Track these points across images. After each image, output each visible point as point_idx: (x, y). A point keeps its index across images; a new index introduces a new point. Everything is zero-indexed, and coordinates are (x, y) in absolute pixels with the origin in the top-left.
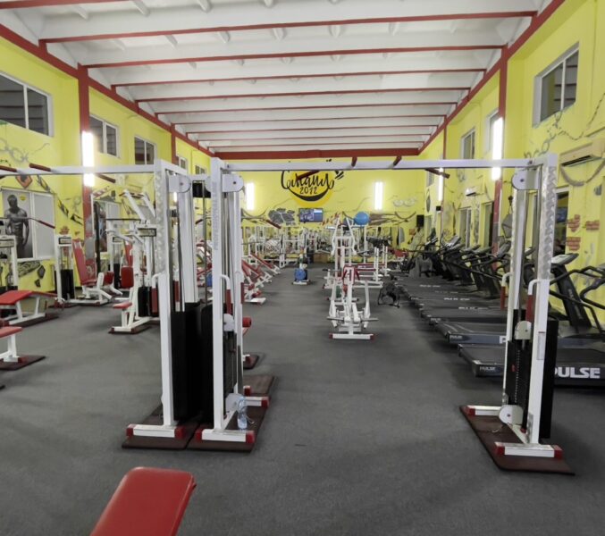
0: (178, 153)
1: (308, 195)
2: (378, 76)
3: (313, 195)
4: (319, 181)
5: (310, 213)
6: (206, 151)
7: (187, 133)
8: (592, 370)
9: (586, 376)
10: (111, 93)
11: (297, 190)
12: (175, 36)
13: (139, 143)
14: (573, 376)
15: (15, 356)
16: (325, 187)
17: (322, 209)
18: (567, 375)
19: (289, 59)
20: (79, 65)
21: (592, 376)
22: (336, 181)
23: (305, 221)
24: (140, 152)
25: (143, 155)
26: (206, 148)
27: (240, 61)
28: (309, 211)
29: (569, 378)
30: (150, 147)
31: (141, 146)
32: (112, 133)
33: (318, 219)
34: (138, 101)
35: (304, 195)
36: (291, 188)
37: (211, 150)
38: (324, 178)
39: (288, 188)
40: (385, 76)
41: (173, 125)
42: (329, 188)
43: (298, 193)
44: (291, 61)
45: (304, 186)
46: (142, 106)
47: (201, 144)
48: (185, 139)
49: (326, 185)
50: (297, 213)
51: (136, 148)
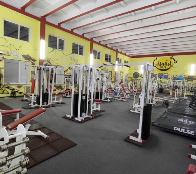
0: (118, 57)
1: (163, 69)
2: (181, 28)
3: (165, 69)
4: (167, 64)
5: (163, 75)
6: (129, 56)
7: (122, 51)
8: (191, 132)
9: (189, 133)
10: (99, 43)
11: (159, 67)
12: (112, 27)
13: (106, 55)
14: (184, 132)
15: (61, 102)
16: (170, 66)
17: (167, 74)
18: (181, 131)
19: (146, 28)
20: (91, 38)
21: (191, 134)
22: (174, 64)
23: (161, 78)
24: (107, 57)
25: (108, 58)
26: (128, 55)
27: (131, 30)
28: (163, 74)
29: (182, 132)
30: (110, 56)
31: (107, 56)
32: (99, 53)
33: (166, 77)
34: (106, 44)
35: (161, 69)
36: (156, 66)
37: (130, 55)
38: (169, 63)
39: (155, 66)
40: (184, 27)
41: (117, 50)
42: (171, 66)
43: (159, 68)
44: (147, 28)
45: (161, 66)
46: (108, 45)
47: (127, 54)
48: (121, 53)
49: (170, 65)
50: (158, 75)
51: (105, 56)
